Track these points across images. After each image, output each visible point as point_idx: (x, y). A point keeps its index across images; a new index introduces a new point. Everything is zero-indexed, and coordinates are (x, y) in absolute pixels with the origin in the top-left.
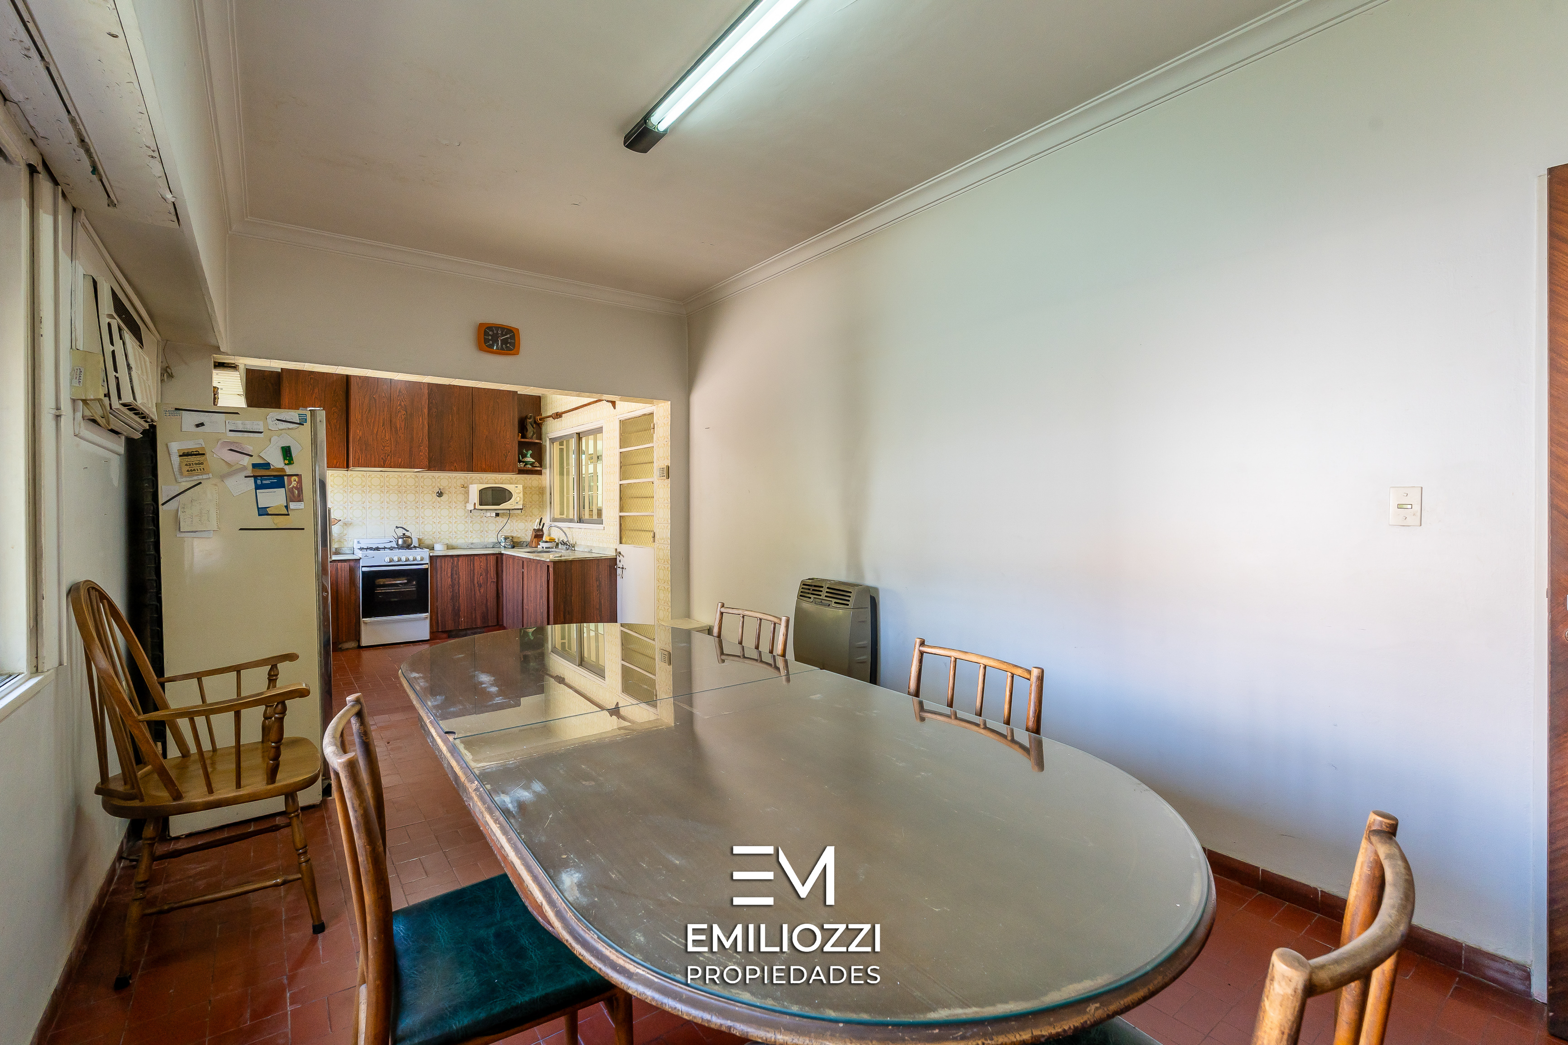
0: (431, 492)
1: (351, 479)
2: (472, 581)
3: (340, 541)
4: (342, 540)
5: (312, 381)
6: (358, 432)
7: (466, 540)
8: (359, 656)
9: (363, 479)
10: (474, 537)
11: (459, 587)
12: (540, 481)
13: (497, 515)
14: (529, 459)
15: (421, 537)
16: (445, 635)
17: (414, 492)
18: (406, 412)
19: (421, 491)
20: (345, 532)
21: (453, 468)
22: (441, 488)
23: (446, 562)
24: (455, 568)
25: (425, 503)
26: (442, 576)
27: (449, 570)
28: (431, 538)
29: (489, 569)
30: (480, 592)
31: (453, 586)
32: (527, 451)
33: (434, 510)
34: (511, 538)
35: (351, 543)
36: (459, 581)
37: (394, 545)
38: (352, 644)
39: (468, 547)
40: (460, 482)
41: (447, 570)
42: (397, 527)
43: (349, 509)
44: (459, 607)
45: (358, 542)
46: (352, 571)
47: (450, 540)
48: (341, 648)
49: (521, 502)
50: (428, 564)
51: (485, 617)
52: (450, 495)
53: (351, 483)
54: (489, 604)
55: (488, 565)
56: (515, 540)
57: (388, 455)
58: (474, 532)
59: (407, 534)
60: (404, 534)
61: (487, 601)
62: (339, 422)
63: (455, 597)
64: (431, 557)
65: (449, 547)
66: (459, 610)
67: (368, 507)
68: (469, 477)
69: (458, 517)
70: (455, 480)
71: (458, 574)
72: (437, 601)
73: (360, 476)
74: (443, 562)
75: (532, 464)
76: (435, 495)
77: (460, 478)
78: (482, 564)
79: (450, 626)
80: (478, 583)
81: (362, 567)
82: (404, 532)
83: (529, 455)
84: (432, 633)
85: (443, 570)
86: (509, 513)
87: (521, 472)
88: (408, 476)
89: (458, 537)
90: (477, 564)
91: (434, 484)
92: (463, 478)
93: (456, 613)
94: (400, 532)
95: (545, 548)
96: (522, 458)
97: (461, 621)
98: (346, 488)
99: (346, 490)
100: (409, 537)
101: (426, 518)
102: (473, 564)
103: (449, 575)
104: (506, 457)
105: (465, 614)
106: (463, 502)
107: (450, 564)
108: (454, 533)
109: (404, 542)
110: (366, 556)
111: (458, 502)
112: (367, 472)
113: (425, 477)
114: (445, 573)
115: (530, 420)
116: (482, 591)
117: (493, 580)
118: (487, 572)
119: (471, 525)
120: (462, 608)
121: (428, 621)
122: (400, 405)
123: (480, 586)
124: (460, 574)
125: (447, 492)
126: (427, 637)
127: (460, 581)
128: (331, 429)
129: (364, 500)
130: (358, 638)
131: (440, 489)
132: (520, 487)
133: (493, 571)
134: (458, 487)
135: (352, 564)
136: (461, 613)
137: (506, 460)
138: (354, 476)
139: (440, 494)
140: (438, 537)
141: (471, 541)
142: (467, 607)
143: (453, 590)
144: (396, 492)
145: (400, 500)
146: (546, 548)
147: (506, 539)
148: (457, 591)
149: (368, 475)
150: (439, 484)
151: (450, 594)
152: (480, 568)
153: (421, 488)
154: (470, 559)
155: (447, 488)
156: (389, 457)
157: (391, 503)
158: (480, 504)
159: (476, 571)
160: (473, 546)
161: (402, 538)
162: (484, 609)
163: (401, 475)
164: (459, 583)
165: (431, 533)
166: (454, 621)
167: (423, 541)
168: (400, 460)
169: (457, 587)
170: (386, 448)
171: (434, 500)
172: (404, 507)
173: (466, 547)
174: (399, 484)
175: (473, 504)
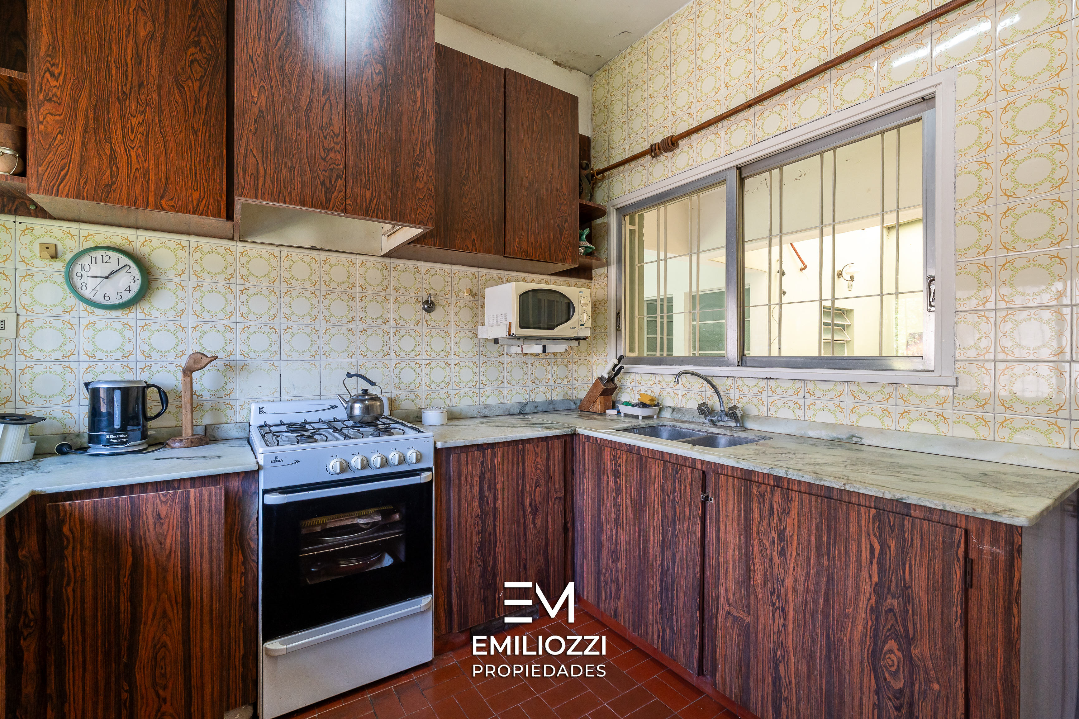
0: (412, 301)
1: (244, 260)
2: (521, 503)
3: (216, 409)
4: (223, 407)
6: (255, 94)
7: (476, 399)
9: (274, 263)
10: (489, 393)
11: (495, 519)
13: (545, 348)
15: (393, 396)
16: (460, 636)
17: (380, 299)
19: (393, 298)
20: (230, 386)
22: (432, 292)
23: (470, 460)
24: (488, 475)
25: (402, 322)
26: (463, 495)
27: (477, 479)
28: (412, 396)
29: (551, 469)
30: (534, 525)
31: (483, 517)
33: (418, 339)
35: (244, 412)
36: (495, 504)
37: (341, 414)
39: (479, 415)
40: (465, 284)
41: (472, 481)
42: (349, 375)
43: (239, 331)
44: (495, 565)
45: (261, 411)
46: (240, 507)
47: (448, 401)
50: (430, 469)
52: (448, 309)
53: (243, 271)
54: (550, 549)
55: (551, 463)
57: (339, 177)
58: (488, 383)
59: (372, 390)
60: (365, 391)
61: (547, 545)
62: (206, 89)
63: (487, 545)
64: (433, 452)
65: (452, 417)
66: (495, 576)
67: (283, 327)
68: (481, 274)
69: (462, 355)
70: (456, 279)
71: (492, 487)
73: (266, 255)
74: (464, 462)
76: (419, 307)
77: (465, 276)
78: (539, 460)
79: (477, 615)
80: (530, 505)
81: (265, 492)
82: (367, 386)
84: (436, 643)
85: (462, 484)
88: (369, 264)
89: (462, 394)
90: (529, 460)
91: (418, 285)
92: (469, 274)
93: (489, 582)
94: (357, 386)
95: (640, 418)
98: (233, 281)
99: (234, 287)
100: (376, 398)
101: (402, 355)
102: (523, 463)
103: (476, 491)
104: (561, 231)
106: (470, 325)
107: (479, 465)
108: (455, 387)
109: (367, 410)
110: (277, 460)
111: (462, 325)
112: (282, 248)
113: (402, 268)
114: (468, 488)
116: (538, 521)
117: (558, 494)
118: (548, 477)
119: (484, 369)
120: (501, 566)
123: (535, 511)
124: (498, 487)
125: (442, 303)
126: (428, 657)
127: (497, 505)
128: (185, 105)
129: (273, 311)
131: (430, 295)
133: (559, 474)
134: (461, 295)
135: (234, 484)
136: (498, 579)
137: (561, 237)
138: (252, 254)
139: (429, 306)
140: (425, 394)
141: (483, 401)
142: (510, 563)
143: (483, 530)
145: (352, 314)
146: (644, 418)
148: (490, 528)
149: (284, 254)
150: (427, 287)
151: (476, 538)
152: (536, 468)
153: (393, 292)
154: (518, 451)
155: (442, 293)
156: (340, 182)
157: (333, 320)
158: (521, 327)
159: (528, 476)
160: (487, 412)
161: (362, 401)
162: (542, 563)
163: (354, 261)
164: (495, 509)
165: (413, 386)
166: (485, 600)
167: (398, 403)
168: (369, 194)
169: (490, 519)
170: (332, 155)
171: (418, 317)
172: (360, 329)
173: (475, 414)
174: (352, 280)
175: (510, 324)
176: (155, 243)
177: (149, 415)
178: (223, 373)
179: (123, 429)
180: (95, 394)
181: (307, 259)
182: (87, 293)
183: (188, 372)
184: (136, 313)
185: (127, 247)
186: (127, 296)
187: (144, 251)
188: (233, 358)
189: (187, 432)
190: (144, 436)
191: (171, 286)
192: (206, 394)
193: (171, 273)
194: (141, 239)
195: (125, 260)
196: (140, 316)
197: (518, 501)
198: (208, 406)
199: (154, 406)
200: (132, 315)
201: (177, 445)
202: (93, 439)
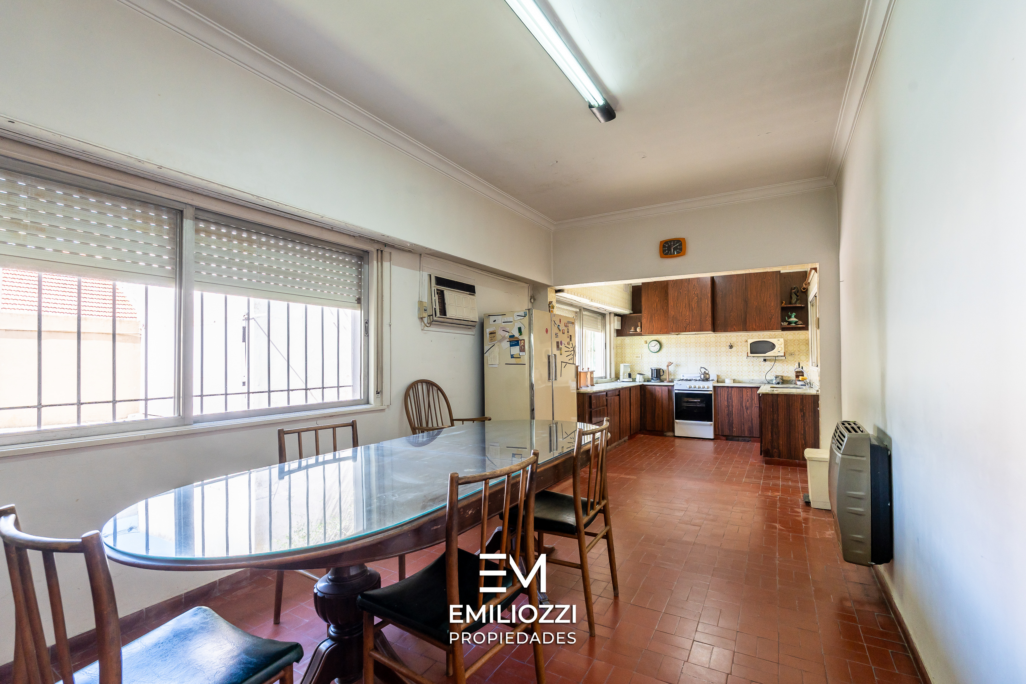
0: (725, 346)
1: (679, 339)
2: (742, 404)
3: (674, 375)
4: (675, 375)
5: (655, 287)
7: (749, 377)
8: (674, 441)
9: (686, 339)
10: (755, 375)
11: (732, 408)
12: (806, 335)
13: (765, 360)
14: (793, 319)
15: (719, 374)
16: (724, 438)
17: (715, 346)
18: (698, 298)
19: (719, 345)
20: (677, 370)
21: (733, 329)
22: (732, 342)
23: (724, 390)
24: (730, 395)
25: (722, 352)
26: (722, 399)
27: (726, 396)
28: (725, 375)
29: (753, 397)
30: (747, 413)
31: (728, 406)
32: (792, 313)
33: (727, 357)
34: (780, 377)
36: (732, 404)
38: (670, 434)
39: (750, 382)
40: (744, 339)
41: (725, 396)
42: (701, 368)
43: (679, 356)
44: (732, 421)
46: (670, 392)
47: (739, 377)
48: (665, 435)
49: (783, 351)
50: (712, 391)
51: (751, 430)
52: (738, 347)
53: (679, 342)
54: (753, 422)
55: (753, 395)
56: (784, 379)
57: (688, 325)
58: (754, 372)
59: (707, 372)
60: (705, 372)
61: (752, 419)
63: (730, 414)
64: (714, 387)
65: (734, 381)
66: (732, 424)
67: (688, 356)
68: (751, 335)
69: (743, 362)
70: (741, 337)
71: (731, 398)
72: (719, 415)
73: (684, 337)
74: (722, 390)
75: (796, 323)
76: (728, 348)
77: (744, 336)
78: (748, 393)
79: (727, 432)
80: (745, 406)
81: (675, 390)
82: (705, 371)
83: (793, 316)
84: (715, 434)
85: (722, 396)
86: (775, 359)
87: (784, 329)
88: (711, 336)
89: (744, 375)
90: (744, 393)
91: (727, 341)
92: (746, 335)
93: (731, 425)
94: (703, 370)
96: (788, 319)
97: (734, 430)
98: (677, 344)
99: (677, 346)
100: (707, 374)
101: (722, 362)
102: (742, 394)
103: (726, 399)
105: (737, 426)
106: (746, 352)
107: (726, 392)
108: (741, 372)
109: (705, 377)
110: (677, 384)
111: (743, 352)
113: (721, 336)
114: (724, 398)
115: (794, 291)
116: (749, 412)
117: (757, 406)
118: (752, 400)
119: (752, 367)
120: (734, 422)
121: (712, 428)
122: (694, 293)
123: (747, 409)
124: (733, 399)
125: (736, 345)
126: (712, 437)
129: (686, 351)
130: (673, 431)
131: (731, 344)
132: (782, 340)
133: (757, 399)
134: (743, 342)
135: (670, 388)
136: (734, 425)
137: (771, 321)
139: (731, 347)
140: (730, 374)
141: (752, 378)
142: (738, 421)
143: (728, 409)
144: (704, 346)
145: (706, 351)
146: (801, 385)
147: (776, 377)
148: (731, 410)
149: (689, 336)
150: (730, 341)
151: (726, 412)
152: (747, 396)
153: (719, 343)
154: (740, 390)
155: (735, 342)
156: (688, 326)
157: (701, 353)
158: (751, 353)
159: (744, 398)
160: (753, 382)
161: (704, 374)
162: (750, 424)
163: (707, 336)
164: (732, 405)
165: (725, 372)
166: (729, 430)
167: (721, 376)
168: (695, 327)
169: (731, 407)
170: (686, 320)
171: (727, 350)
172: (709, 355)
173: (748, 382)
174: (706, 341)
175: (748, 353)
176: (662, 338)
177: (661, 375)
178: (675, 367)
179: (656, 377)
180: (652, 370)
181: (694, 337)
182: (651, 350)
183: (668, 366)
184: (659, 353)
185: (658, 340)
186: (658, 350)
187: (660, 340)
188: (677, 363)
189: (667, 380)
190: (660, 379)
191: (665, 347)
192: (672, 372)
193: (665, 344)
194: (660, 337)
195: (657, 343)
196: (660, 354)
197: (740, 404)
198: (672, 374)
199: (662, 373)
200: (658, 354)
201: (665, 382)
202: (652, 379)
